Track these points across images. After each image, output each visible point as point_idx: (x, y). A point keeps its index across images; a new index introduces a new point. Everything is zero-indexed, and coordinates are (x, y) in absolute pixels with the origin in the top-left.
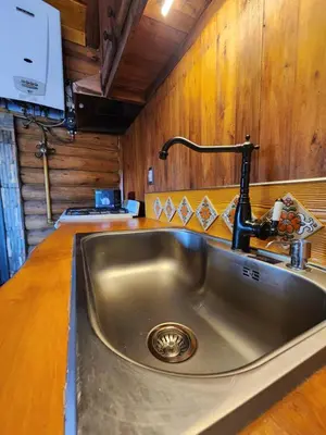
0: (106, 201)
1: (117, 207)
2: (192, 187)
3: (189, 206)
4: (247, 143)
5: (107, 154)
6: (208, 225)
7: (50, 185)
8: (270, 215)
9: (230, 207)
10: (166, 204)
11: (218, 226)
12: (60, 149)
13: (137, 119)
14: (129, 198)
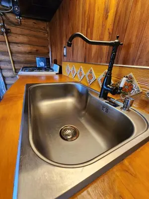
0: (42, 64)
1: (48, 68)
2: (85, 62)
3: (83, 71)
4: (116, 41)
5: (41, 34)
6: (91, 83)
7: (11, 53)
8: (120, 83)
9: (102, 76)
10: (72, 69)
11: (95, 84)
12: (13, 29)
13: (57, 11)
14: (55, 63)
